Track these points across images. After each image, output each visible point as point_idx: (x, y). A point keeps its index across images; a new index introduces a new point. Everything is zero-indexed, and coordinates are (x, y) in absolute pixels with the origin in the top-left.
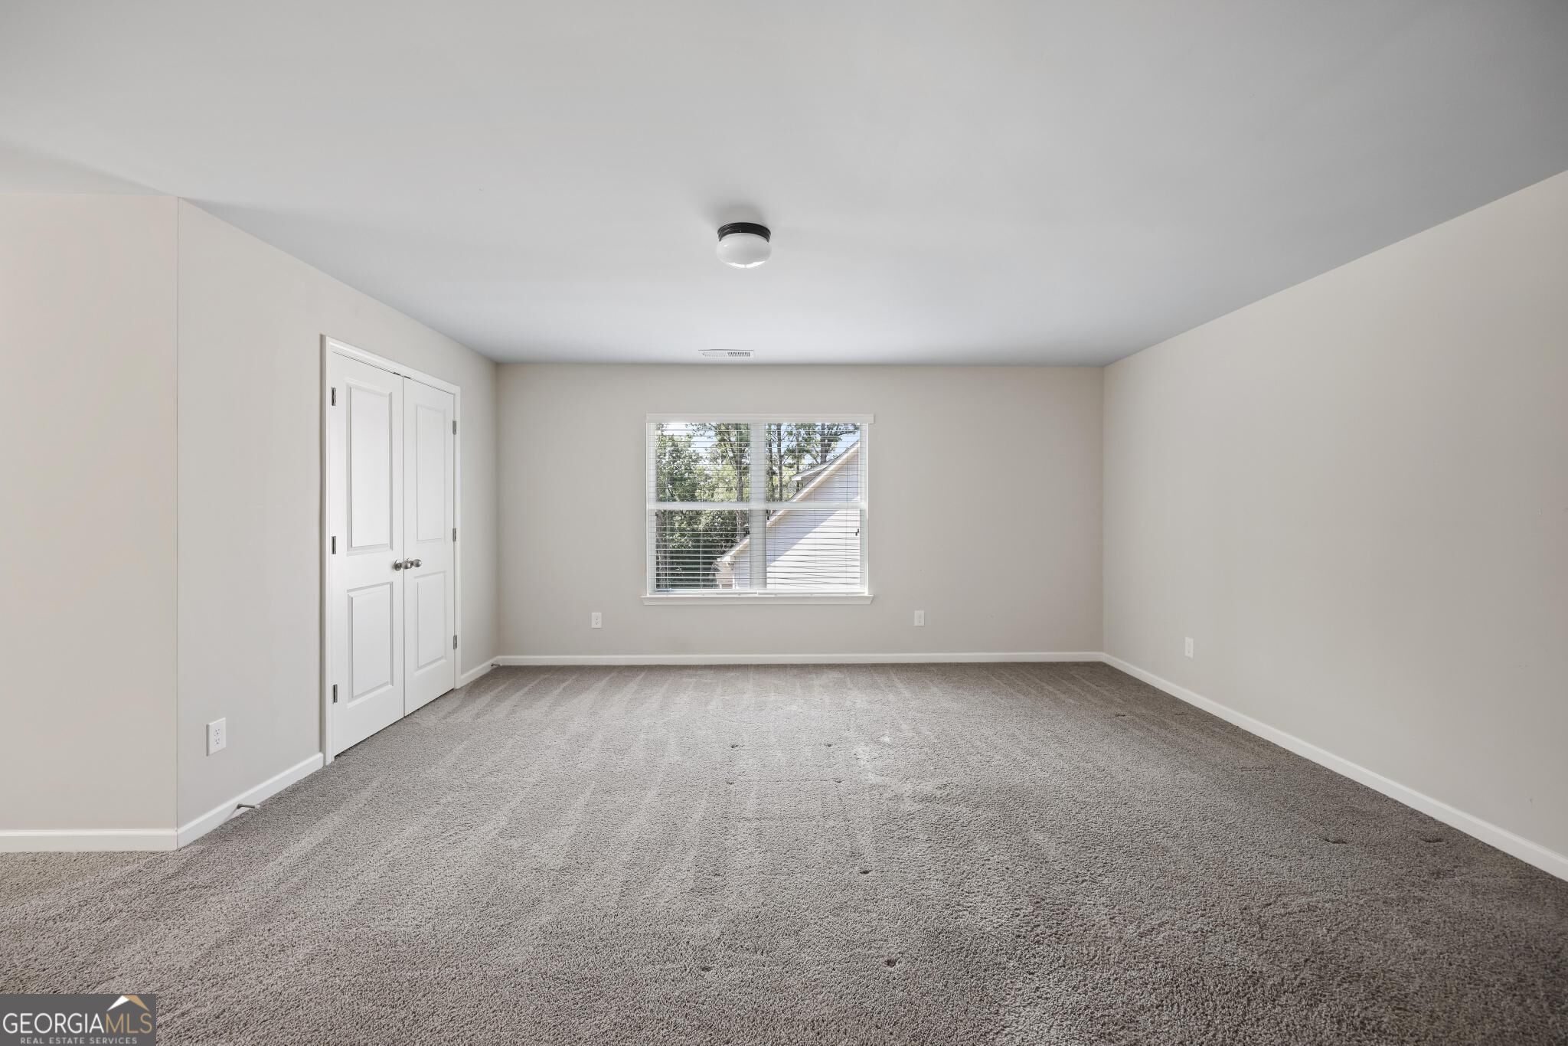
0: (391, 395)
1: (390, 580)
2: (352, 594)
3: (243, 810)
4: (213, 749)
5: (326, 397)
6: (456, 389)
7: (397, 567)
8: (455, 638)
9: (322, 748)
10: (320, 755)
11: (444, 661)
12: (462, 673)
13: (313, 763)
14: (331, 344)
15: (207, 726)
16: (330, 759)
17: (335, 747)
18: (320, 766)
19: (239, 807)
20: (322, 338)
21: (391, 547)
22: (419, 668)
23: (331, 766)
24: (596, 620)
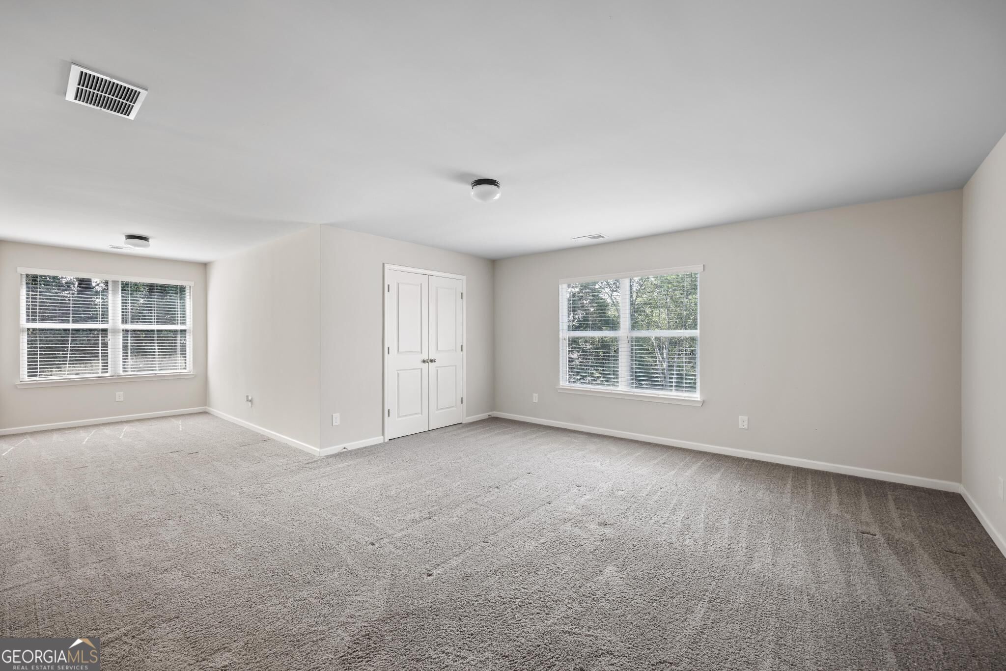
0: (421, 284)
1: (421, 367)
2: (398, 372)
3: (345, 450)
4: (334, 424)
5: (384, 289)
6: (464, 278)
7: (424, 361)
8: (462, 398)
9: (383, 434)
10: (382, 437)
11: (455, 408)
12: (467, 416)
13: (378, 440)
14: (386, 266)
15: (332, 416)
16: (387, 440)
17: (389, 435)
18: (382, 442)
19: (344, 448)
20: (383, 264)
21: (421, 353)
22: (438, 409)
23: (387, 443)
24: (535, 398)
